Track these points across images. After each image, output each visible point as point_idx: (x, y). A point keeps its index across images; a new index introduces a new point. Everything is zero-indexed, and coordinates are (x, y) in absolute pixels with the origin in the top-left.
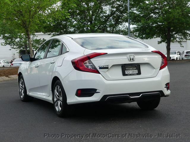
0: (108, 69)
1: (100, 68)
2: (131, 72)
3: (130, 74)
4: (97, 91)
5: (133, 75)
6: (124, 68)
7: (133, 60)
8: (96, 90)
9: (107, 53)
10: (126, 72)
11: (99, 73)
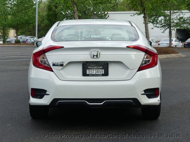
0: (62, 67)
1: (54, 65)
2: (94, 72)
3: (93, 75)
4: (47, 93)
5: (97, 75)
6: (86, 66)
7: (97, 57)
8: (46, 91)
9: (63, 47)
10: (88, 72)
11: (52, 71)
